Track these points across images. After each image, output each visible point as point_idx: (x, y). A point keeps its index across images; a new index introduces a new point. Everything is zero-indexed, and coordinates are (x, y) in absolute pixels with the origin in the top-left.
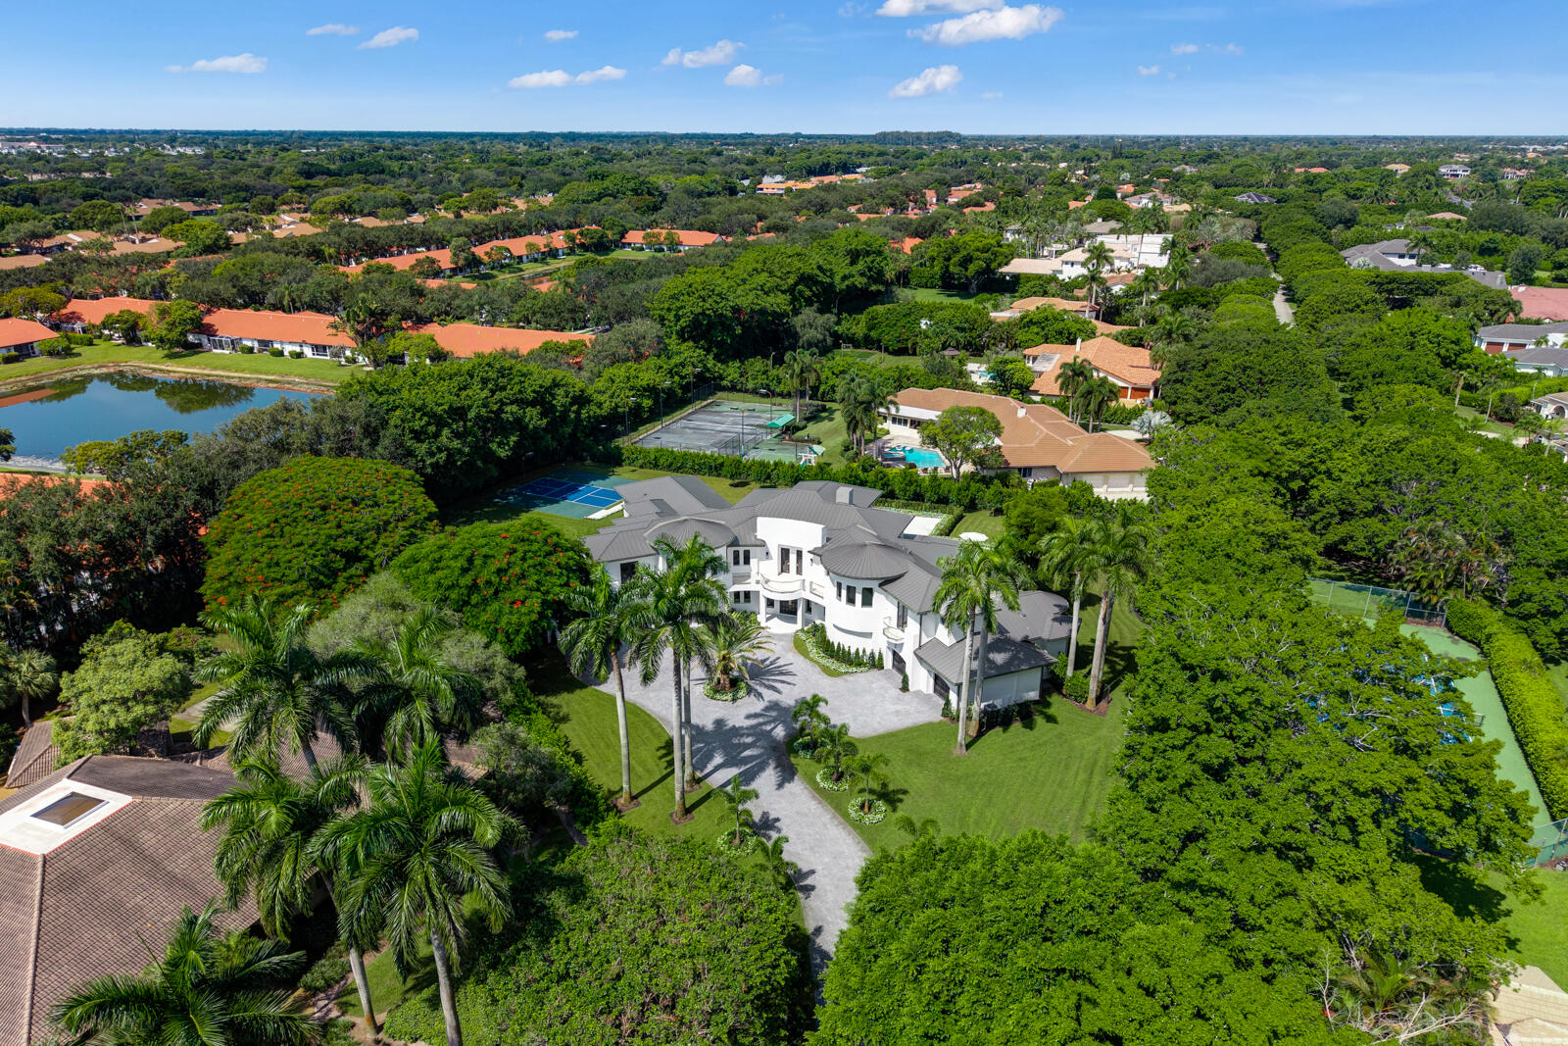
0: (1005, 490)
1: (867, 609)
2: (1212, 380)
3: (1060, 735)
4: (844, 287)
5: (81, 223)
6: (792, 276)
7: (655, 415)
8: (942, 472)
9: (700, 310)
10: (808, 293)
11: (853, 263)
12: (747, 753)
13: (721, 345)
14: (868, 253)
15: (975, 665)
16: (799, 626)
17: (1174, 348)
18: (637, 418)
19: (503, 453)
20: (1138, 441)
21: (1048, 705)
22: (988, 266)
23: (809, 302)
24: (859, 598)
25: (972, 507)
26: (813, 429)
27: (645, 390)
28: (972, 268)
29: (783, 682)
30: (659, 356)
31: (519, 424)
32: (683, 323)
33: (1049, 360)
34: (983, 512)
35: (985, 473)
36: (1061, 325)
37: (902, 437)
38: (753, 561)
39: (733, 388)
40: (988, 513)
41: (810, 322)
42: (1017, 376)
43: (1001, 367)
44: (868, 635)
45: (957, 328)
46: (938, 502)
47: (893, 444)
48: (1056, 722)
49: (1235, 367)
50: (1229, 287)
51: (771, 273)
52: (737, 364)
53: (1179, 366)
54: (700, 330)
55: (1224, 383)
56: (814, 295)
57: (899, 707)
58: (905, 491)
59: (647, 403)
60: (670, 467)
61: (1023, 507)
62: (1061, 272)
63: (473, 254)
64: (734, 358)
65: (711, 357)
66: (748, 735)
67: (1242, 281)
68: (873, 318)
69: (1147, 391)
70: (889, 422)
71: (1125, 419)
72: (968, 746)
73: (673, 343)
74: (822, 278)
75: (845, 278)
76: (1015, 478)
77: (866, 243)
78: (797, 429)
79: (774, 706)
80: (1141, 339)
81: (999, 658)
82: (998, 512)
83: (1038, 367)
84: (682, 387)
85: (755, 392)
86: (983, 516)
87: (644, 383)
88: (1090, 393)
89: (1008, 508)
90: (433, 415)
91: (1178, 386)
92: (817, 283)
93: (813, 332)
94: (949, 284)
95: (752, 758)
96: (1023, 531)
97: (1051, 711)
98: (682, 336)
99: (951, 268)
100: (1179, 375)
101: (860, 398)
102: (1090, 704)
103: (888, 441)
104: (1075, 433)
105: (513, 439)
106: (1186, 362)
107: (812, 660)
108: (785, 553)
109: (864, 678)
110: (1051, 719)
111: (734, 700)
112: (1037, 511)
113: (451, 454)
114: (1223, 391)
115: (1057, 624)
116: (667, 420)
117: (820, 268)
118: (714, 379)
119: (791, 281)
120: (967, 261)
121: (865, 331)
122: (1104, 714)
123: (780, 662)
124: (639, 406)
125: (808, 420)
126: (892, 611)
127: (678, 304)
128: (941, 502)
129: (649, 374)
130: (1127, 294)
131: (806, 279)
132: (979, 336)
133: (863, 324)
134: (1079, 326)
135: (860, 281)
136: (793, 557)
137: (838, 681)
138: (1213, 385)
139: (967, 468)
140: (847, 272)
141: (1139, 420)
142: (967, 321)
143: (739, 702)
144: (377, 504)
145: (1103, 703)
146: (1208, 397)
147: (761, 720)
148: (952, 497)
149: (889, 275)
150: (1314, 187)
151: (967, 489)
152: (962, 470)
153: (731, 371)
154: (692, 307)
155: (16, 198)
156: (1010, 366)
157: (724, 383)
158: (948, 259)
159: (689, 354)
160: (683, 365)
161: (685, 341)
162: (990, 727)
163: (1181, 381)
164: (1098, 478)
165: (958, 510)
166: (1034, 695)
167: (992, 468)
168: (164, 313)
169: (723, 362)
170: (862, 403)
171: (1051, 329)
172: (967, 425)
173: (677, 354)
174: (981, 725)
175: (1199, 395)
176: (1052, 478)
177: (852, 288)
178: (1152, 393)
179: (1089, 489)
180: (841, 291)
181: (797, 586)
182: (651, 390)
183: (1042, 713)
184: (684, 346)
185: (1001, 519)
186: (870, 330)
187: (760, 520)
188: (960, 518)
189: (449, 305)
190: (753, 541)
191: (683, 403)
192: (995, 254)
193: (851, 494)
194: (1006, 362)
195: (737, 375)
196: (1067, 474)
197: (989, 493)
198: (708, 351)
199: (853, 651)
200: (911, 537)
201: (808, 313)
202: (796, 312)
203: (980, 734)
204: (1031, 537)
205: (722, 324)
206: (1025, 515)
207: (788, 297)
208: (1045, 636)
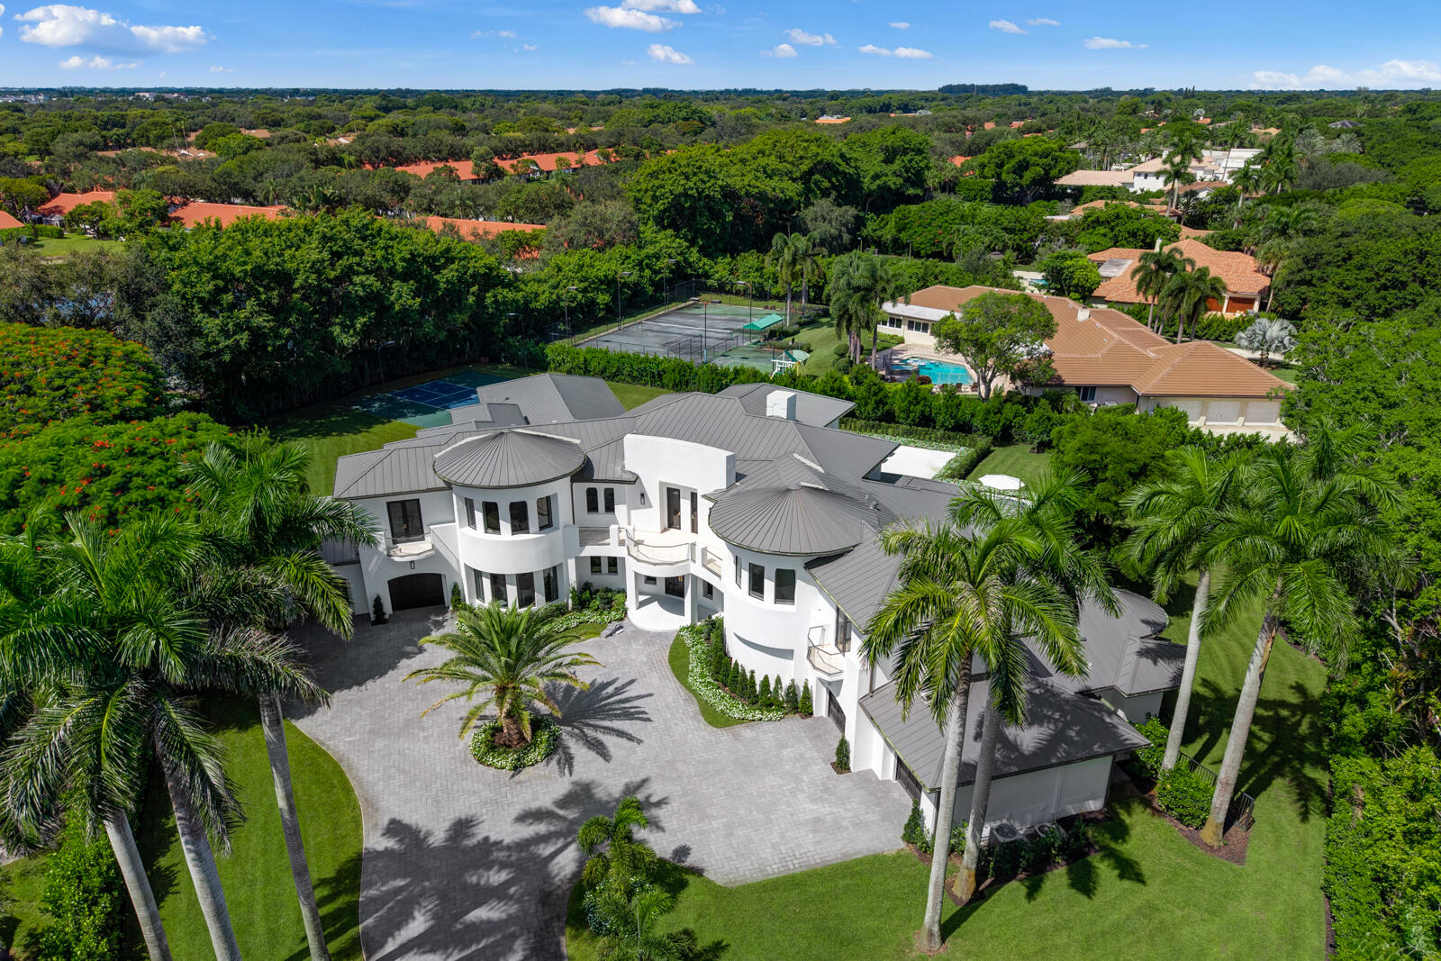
0: (1056, 415)
1: (784, 608)
2: (1367, 273)
3: (1149, 910)
4: (874, 187)
5: (144, 140)
6: (806, 162)
7: (612, 315)
8: (966, 390)
9: (681, 189)
10: (826, 184)
11: (888, 160)
12: (481, 914)
13: (708, 234)
14: (905, 152)
15: (974, 752)
16: (686, 620)
17: (1292, 245)
18: (585, 317)
19: (347, 340)
20: (1250, 360)
21: (1121, 832)
22: (1047, 173)
23: (825, 193)
24: (769, 586)
25: (1005, 437)
26: (805, 336)
27: (602, 282)
28: (1028, 176)
29: (621, 734)
30: (627, 246)
31: (376, 301)
32: (660, 206)
33: (1118, 265)
34: (1022, 446)
35: (1028, 391)
36: (1136, 225)
37: (919, 347)
38: (620, 509)
39: (721, 289)
40: (1028, 448)
41: (825, 215)
42: (1078, 274)
43: (1057, 263)
44: (787, 654)
45: (1005, 229)
46: (954, 429)
47: (904, 356)
48: (1139, 878)
49: (1406, 254)
50: (1346, 192)
51: (781, 158)
52: (728, 260)
53: (1306, 261)
54: (679, 215)
55: (1389, 276)
56: (834, 187)
57: (823, 810)
58: (907, 411)
59: (603, 298)
60: (602, 373)
61: (1087, 435)
62: (1132, 185)
63: (496, 165)
64: (724, 252)
65: (695, 250)
66: (503, 865)
67: (1363, 186)
68: (905, 217)
69: (1250, 302)
70: (904, 327)
71: (1225, 334)
72: (948, 928)
73: (649, 231)
74: (843, 167)
75: (876, 177)
76: (1072, 398)
77: (903, 139)
78: (785, 334)
79: (581, 795)
80: (1239, 243)
81: (1028, 737)
82: (1043, 446)
83: (1103, 272)
84: (653, 283)
85: (744, 293)
86: (1020, 452)
87: (601, 274)
88: (1182, 290)
89: (1060, 436)
90: (230, 279)
91: (1304, 288)
92: (837, 172)
93: (825, 226)
94: (1000, 195)
95: (489, 927)
96: (1086, 478)
97: (1128, 848)
98: (660, 222)
99: (1004, 176)
100: (1307, 274)
101: (855, 283)
102: (1210, 834)
103: (897, 353)
104: (1157, 343)
105: (361, 321)
106: (1319, 255)
107: (688, 687)
108: (672, 496)
109: (772, 733)
110: (1128, 870)
111: (517, 768)
112: (1113, 443)
113: (257, 335)
114: (1385, 287)
115: (1147, 662)
116: (627, 322)
117: (842, 156)
118: (698, 276)
119: (804, 168)
120: (1023, 167)
121: (894, 231)
122: (1239, 858)
123: (632, 692)
124: (593, 302)
125: (802, 325)
126: (828, 617)
127: (657, 183)
128: (959, 429)
129: (608, 265)
130: (1215, 200)
131: (827, 168)
132: (1031, 239)
133: (892, 224)
134: (1158, 227)
135: (893, 182)
136: (685, 505)
137: (723, 736)
138: (1369, 280)
139: (1003, 383)
140: (878, 169)
141: (1249, 332)
142: (1017, 221)
143: (527, 773)
144: (29, 391)
145: (1237, 828)
146: (1358, 297)
147: (542, 828)
148: (977, 422)
149: (932, 179)
150: (1417, 116)
151: (999, 412)
152: (993, 386)
153: (720, 268)
154: (673, 185)
155: (107, 123)
156: (1069, 263)
157: (710, 282)
158: (1000, 166)
159: (666, 246)
160: (657, 257)
161: (664, 228)
162: (1002, 878)
163: (1309, 283)
164: (1197, 403)
165: (983, 442)
166: (1095, 805)
167: (1039, 385)
168: (125, 201)
169: (711, 256)
170: (857, 289)
171: (1122, 230)
172: (1004, 320)
173: (652, 243)
174: (980, 874)
175: (1346, 294)
176: (1126, 402)
177: (885, 189)
178: (1256, 306)
179: (1182, 418)
180: (871, 193)
181: (682, 553)
182: (609, 283)
183: (1111, 854)
184: (661, 235)
185: (1047, 457)
186: (899, 231)
187: (629, 439)
188: (984, 454)
189: (431, 200)
190: (618, 475)
191: (653, 303)
192: (1056, 159)
193: (792, 403)
194: (1064, 257)
195: (726, 273)
196: (1147, 397)
197: (1029, 421)
198: (692, 243)
199: (758, 679)
200: (891, 479)
201: (822, 205)
202: (808, 204)
203: (979, 897)
204: (1100, 488)
205: (711, 210)
206: (1092, 447)
207: (799, 186)
208: (1125, 687)
